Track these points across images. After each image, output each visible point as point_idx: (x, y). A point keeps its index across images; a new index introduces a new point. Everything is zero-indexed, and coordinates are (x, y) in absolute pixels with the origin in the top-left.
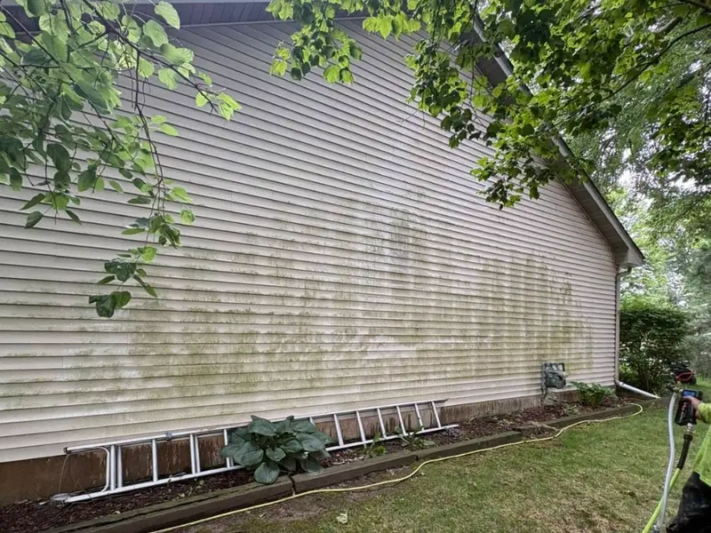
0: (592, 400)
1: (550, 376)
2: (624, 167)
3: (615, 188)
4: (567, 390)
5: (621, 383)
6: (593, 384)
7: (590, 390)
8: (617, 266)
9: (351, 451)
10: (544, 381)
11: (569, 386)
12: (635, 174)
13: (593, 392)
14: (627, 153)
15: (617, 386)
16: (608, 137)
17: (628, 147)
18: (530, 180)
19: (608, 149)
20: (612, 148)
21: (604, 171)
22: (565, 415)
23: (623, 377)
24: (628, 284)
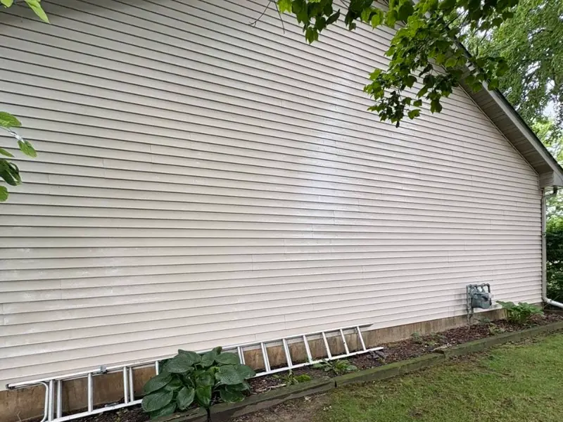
0: (518, 319)
1: (476, 297)
2: (548, 98)
3: (540, 120)
4: (493, 309)
5: (549, 301)
6: (520, 303)
7: (516, 309)
8: (542, 190)
9: (277, 376)
10: (470, 302)
11: (496, 306)
12: (559, 103)
13: (519, 310)
14: (551, 85)
15: (544, 303)
16: (530, 71)
17: (551, 79)
18: (430, 90)
19: (531, 83)
20: (535, 82)
21: (527, 104)
22: (491, 334)
23: (551, 294)
24: (554, 208)
